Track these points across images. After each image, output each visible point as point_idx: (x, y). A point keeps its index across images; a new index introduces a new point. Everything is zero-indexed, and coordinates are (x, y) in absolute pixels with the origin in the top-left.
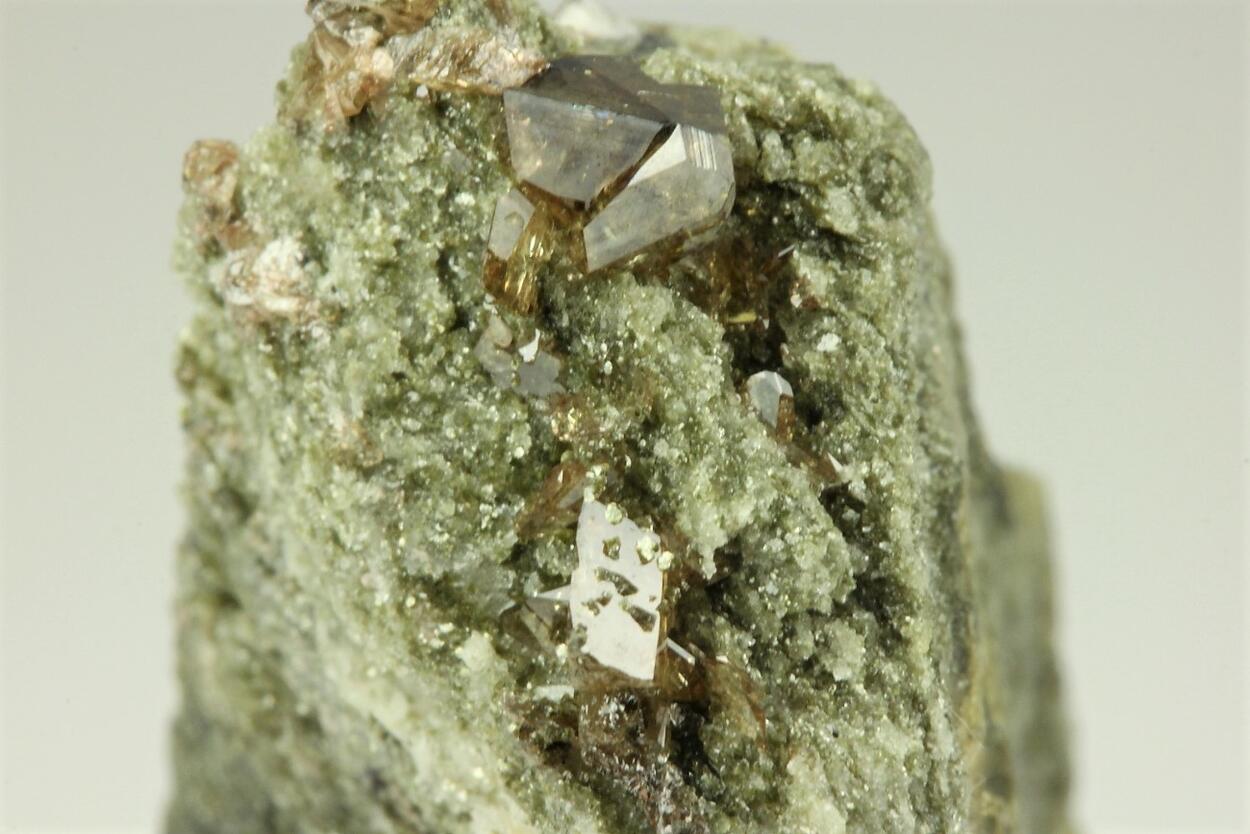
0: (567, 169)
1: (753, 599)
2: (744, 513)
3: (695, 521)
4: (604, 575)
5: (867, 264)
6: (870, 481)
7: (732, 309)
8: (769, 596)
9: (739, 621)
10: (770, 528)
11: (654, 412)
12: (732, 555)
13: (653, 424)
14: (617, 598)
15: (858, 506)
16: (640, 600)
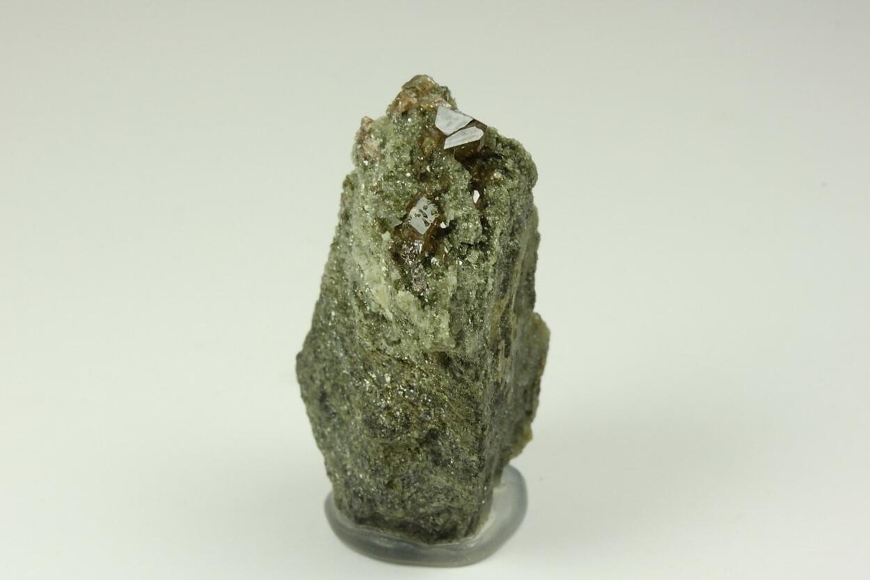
0: (448, 125)
1: (455, 237)
2: (460, 213)
3: (448, 213)
4: (420, 211)
5: (512, 178)
6: (494, 222)
7: (476, 177)
8: (459, 238)
9: (451, 241)
10: (466, 220)
11: (447, 187)
12: (453, 225)
13: (446, 190)
14: (422, 216)
15: (489, 226)
16: (428, 220)
